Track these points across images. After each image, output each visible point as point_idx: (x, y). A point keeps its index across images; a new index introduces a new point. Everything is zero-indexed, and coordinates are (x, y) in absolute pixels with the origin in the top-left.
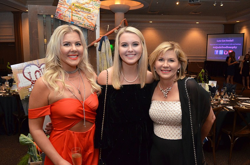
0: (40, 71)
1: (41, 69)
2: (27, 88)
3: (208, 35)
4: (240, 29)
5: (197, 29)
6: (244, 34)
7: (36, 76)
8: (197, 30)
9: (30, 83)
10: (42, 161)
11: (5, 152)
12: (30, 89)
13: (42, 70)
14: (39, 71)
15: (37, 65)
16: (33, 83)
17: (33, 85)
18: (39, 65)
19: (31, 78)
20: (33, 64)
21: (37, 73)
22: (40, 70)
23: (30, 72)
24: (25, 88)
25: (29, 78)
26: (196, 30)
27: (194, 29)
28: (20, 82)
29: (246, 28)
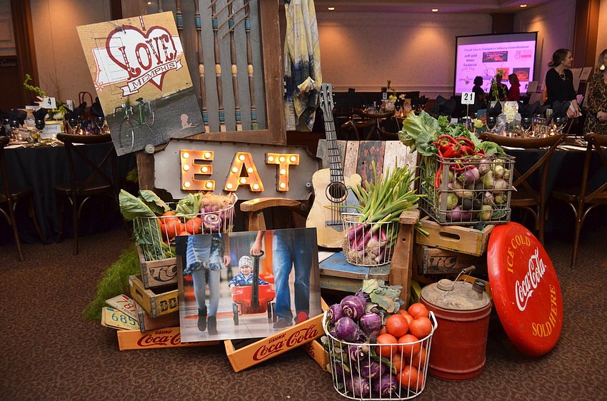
0: (148, 45)
1: (151, 40)
2: (119, 87)
3: (457, 37)
4: (528, 22)
5: (435, 25)
6: (537, 33)
7: (138, 57)
8: (434, 27)
9: (125, 74)
10: (175, 258)
11: (49, 274)
12: (126, 89)
13: (154, 42)
14: (145, 47)
15: (141, 29)
16: (133, 74)
17: (132, 79)
18: (144, 29)
19: (128, 63)
20: (131, 27)
21: (142, 49)
22: (147, 42)
23: (124, 48)
24: (113, 87)
25: (123, 62)
26: (430, 27)
27: (426, 25)
28: (100, 71)
29: (542, 20)
